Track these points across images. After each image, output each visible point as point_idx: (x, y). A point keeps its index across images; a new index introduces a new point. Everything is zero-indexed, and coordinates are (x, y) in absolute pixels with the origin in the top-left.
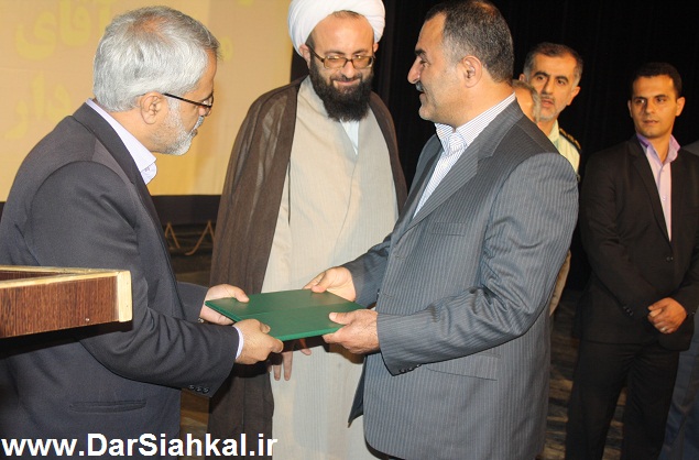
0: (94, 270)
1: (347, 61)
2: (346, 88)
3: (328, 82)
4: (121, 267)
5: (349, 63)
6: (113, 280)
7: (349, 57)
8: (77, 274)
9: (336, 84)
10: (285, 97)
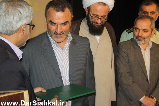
0: (16, 91)
1: (99, 18)
2: (96, 25)
3: (92, 23)
4: (25, 90)
5: (100, 19)
6: (23, 94)
7: (100, 17)
8: (11, 93)
9: (94, 24)
10: (77, 24)
